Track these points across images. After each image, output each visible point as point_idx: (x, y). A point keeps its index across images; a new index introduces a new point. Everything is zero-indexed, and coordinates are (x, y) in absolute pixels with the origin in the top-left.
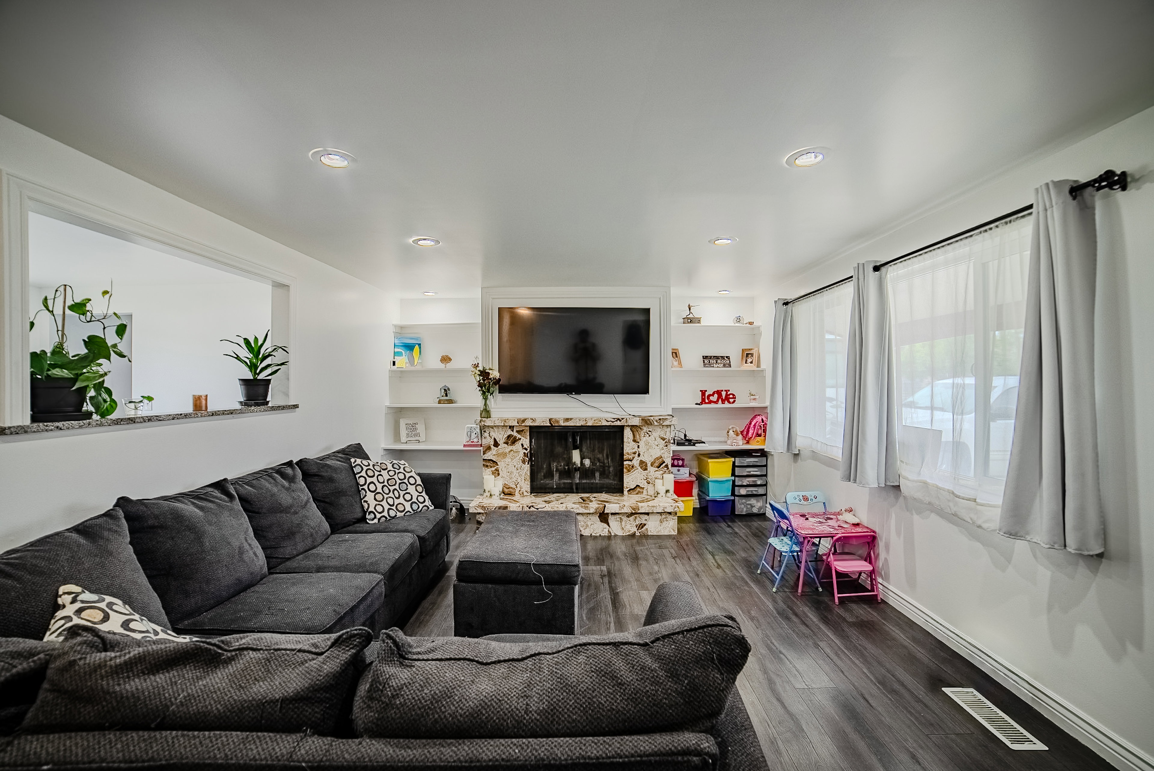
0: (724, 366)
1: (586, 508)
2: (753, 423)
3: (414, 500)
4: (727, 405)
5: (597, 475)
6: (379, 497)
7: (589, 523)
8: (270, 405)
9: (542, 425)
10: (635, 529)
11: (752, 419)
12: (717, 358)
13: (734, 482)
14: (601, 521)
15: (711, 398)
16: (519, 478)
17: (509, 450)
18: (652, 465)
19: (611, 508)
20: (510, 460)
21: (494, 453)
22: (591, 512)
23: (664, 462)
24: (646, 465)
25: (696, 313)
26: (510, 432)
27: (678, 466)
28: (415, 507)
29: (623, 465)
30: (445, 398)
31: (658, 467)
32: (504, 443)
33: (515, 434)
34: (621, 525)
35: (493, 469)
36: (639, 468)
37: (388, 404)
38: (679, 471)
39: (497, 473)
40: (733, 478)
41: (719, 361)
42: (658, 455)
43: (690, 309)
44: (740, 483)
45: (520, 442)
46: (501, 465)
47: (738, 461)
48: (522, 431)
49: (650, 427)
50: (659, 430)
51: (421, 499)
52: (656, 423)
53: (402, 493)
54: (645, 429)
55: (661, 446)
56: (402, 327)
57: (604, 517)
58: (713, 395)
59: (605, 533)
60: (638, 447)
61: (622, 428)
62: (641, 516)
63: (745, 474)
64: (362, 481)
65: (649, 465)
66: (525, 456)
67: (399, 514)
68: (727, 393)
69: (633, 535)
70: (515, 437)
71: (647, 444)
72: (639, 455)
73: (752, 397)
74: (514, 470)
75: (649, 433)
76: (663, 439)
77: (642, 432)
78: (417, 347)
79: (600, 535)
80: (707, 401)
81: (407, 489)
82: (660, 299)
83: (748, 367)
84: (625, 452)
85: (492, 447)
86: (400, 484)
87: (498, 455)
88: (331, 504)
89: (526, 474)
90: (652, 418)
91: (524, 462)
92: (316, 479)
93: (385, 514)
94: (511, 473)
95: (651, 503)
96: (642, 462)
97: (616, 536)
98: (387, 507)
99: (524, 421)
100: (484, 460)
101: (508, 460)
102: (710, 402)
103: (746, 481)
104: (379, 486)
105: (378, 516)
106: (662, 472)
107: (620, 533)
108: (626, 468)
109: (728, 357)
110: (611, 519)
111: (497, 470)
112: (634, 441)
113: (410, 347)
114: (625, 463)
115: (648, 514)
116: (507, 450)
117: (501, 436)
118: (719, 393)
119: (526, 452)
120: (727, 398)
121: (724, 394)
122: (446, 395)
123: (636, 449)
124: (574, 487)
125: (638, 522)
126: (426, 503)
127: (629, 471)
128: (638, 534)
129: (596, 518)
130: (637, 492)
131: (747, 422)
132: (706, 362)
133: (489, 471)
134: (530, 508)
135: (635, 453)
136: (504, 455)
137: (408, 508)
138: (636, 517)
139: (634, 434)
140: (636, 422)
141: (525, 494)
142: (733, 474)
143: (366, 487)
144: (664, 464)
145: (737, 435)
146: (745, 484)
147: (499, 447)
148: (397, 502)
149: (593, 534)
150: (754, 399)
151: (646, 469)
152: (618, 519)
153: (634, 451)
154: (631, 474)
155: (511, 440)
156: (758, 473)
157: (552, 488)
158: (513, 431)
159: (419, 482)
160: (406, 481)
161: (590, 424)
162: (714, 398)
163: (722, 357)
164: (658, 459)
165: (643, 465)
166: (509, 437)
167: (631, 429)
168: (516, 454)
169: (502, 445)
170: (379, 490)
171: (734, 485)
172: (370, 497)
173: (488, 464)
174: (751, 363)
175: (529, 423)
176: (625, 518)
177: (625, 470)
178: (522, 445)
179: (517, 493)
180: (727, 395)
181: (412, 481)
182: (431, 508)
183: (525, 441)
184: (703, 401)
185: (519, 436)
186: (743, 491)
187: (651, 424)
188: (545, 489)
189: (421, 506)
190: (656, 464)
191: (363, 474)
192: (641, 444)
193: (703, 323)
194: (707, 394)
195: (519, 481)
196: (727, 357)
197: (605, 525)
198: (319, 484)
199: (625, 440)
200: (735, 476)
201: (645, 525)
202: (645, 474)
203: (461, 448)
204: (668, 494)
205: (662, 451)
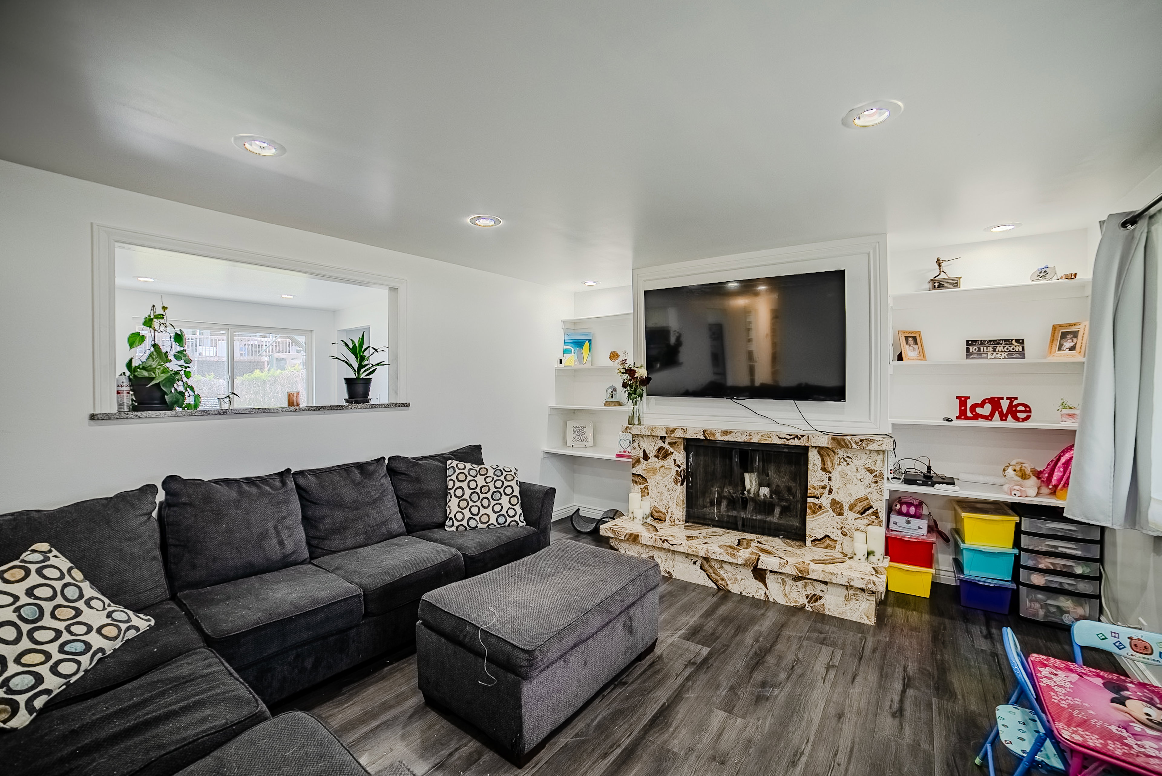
0: (1010, 355)
1: (733, 555)
2: (1063, 460)
3: (504, 512)
4: (1010, 423)
5: (777, 510)
6: (463, 504)
7: (739, 577)
8: (372, 402)
9: (695, 437)
10: (805, 601)
11: (1064, 452)
12: (997, 342)
13: (1017, 558)
14: (756, 578)
15: (979, 410)
16: (671, 502)
17: (660, 465)
18: (851, 508)
19: (767, 562)
20: (660, 478)
21: (644, 468)
22: (740, 563)
23: (872, 507)
24: (842, 508)
25: (951, 271)
26: (661, 444)
27: (907, 514)
28: (501, 520)
29: (806, 502)
30: (611, 400)
31: (862, 514)
32: (655, 456)
33: (666, 446)
34: (784, 589)
35: (642, 486)
36: (831, 511)
37: (553, 404)
38: (908, 522)
39: (645, 492)
40: (1016, 551)
41: (999, 348)
42: (862, 494)
43: (940, 266)
44: (1031, 563)
45: (673, 457)
46: (651, 483)
47: (1026, 524)
48: (675, 443)
49: (849, 451)
50: (864, 457)
51: (511, 513)
52: (854, 446)
53: (493, 503)
54: (841, 453)
55: (867, 482)
56: (575, 323)
57: (760, 574)
58: (982, 405)
59: (760, 595)
60: (830, 479)
61: (804, 450)
62: (815, 583)
63: (1044, 549)
64: (450, 484)
65: (846, 508)
66: (677, 474)
67: (480, 526)
68: (1011, 402)
69: (802, 608)
70: (667, 450)
71: (843, 475)
72: (830, 491)
73: (1066, 412)
74: (665, 491)
75: (847, 462)
76: (871, 471)
77: (836, 457)
78: (587, 343)
79: (753, 597)
80: (969, 414)
81: (500, 499)
82: (869, 254)
83: (1065, 356)
84: (809, 484)
85: (642, 459)
86: (494, 492)
87: (647, 470)
88: (411, 504)
89: (678, 497)
90: (849, 438)
91: (676, 482)
92: (403, 477)
93: (465, 523)
94: (662, 494)
95: (830, 568)
96: (834, 503)
97: (775, 603)
98: (468, 515)
99: (673, 431)
100: (633, 474)
101: (658, 477)
102: (977, 417)
103: (1045, 563)
104: (468, 492)
105: (456, 524)
106: (866, 522)
107: (782, 601)
108: (811, 508)
109: (1021, 342)
110: (770, 579)
111: (646, 488)
112: (824, 469)
113: (579, 344)
114: (809, 500)
115: (826, 583)
116: (658, 466)
117: (651, 448)
118: (995, 402)
119: (679, 470)
120: (1013, 411)
121: (1005, 404)
122: (612, 397)
123: (826, 482)
124: (740, 523)
125: (810, 591)
126: (517, 518)
127: (814, 512)
128: (808, 608)
129: (748, 573)
130: (826, 544)
131: (1053, 455)
132: (971, 349)
133: (637, 488)
134: (663, 542)
135: (824, 488)
136: (654, 471)
137: (493, 520)
138: (806, 583)
139: (823, 460)
140: (824, 441)
141: (677, 522)
142: (1017, 543)
143: (452, 492)
144: (871, 510)
145: (1024, 476)
146: (1042, 566)
147: (649, 460)
148: (483, 511)
149: (744, 594)
150: (1070, 415)
151: (840, 514)
152: (780, 580)
153: (823, 484)
154: (816, 517)
155: (663, 454)
156: (1078, 553)
157: (713, 520)
158: (664, 442)
159: (517, 493)
160: (501, 490)
161: (755, 440)
162: (987, 409)
163: (1006, 341)
164: (860, 500)
165: (837, 507)
166: (660, 449)
167: (819, 452)
168: (667, 472)
169: (652, 459)
170: (467, 496)
171: (1017, 565)
172: (453, 503)
173: (637, 480)
174: (1073, 348)
175: (679, 434)
176: (789, 581)
177: (808, 511)
178: (675, 460)
179: (667, 519)
180: (1011, 406)
181: (509, 491)
182: (521, 524)
183: (680, 456)
184: (962, 415)
185: (671, 449)
186: (1038, 579)
187: (848, 447)
188: (705, 519)
189: (509, 520)
190: (859, 508)
191: (454, 477)
192: (835, 475)
193: (963, 286)
194: (969, 403)
195: (670, 505)
196: (1017, 341)
197: (761, 585)
198: (405, 483)
199: (810, 467)
200: (1021, 549)
201: (821, 598)
202: (838, 520)
203: (613, 457)
204: (871, 558)
205: (869, 490)
